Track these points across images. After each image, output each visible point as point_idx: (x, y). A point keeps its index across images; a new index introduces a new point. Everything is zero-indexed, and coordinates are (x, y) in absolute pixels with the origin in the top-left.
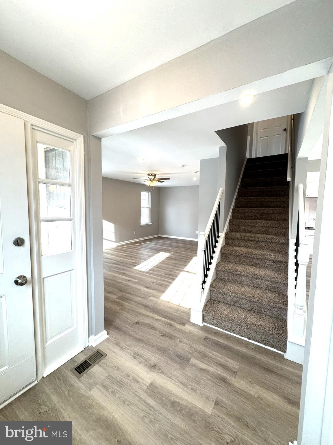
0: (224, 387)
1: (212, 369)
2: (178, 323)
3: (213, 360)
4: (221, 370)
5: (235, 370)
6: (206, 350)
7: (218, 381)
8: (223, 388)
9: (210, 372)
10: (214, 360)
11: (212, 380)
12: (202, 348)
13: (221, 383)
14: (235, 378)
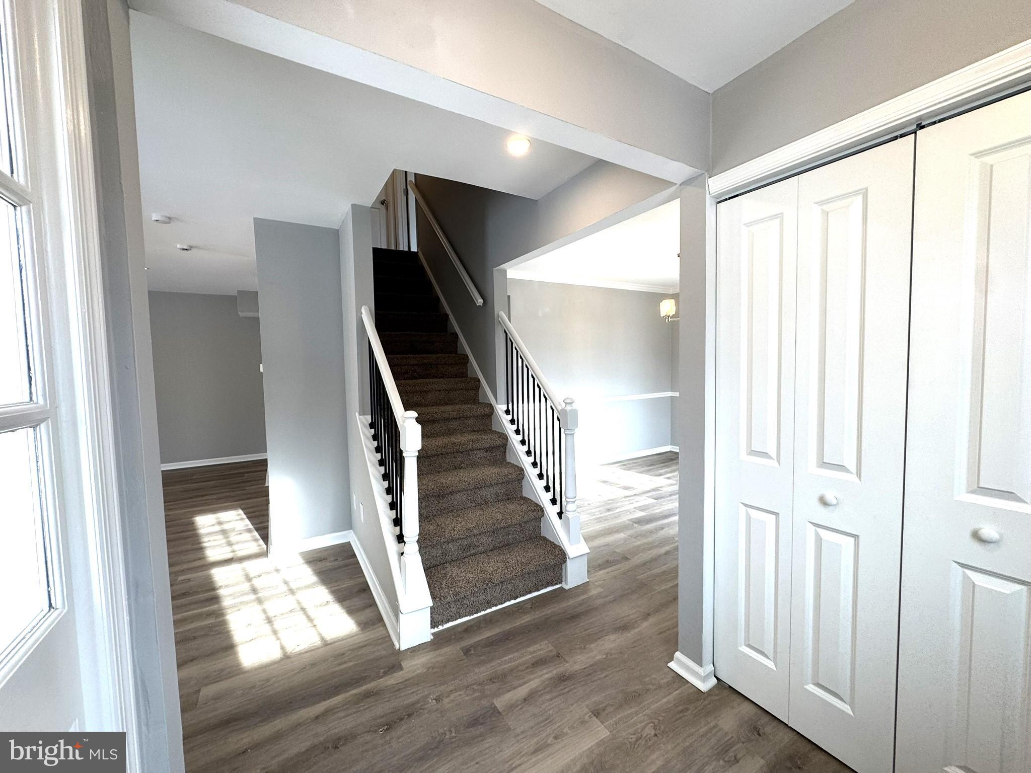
0: (574, 686)
1: (535, 682)
2: (382, 677)
3: (518, 669)
4: (545, 671)
5: (554, 653)
6: (492, 667)
7: (561, 687)
8: (575, 688)
9: (540, 689)
10: (520, 668)
11: (555, 694)
12: (483, 672)
13: (566, 686)
14: (567, 662)
